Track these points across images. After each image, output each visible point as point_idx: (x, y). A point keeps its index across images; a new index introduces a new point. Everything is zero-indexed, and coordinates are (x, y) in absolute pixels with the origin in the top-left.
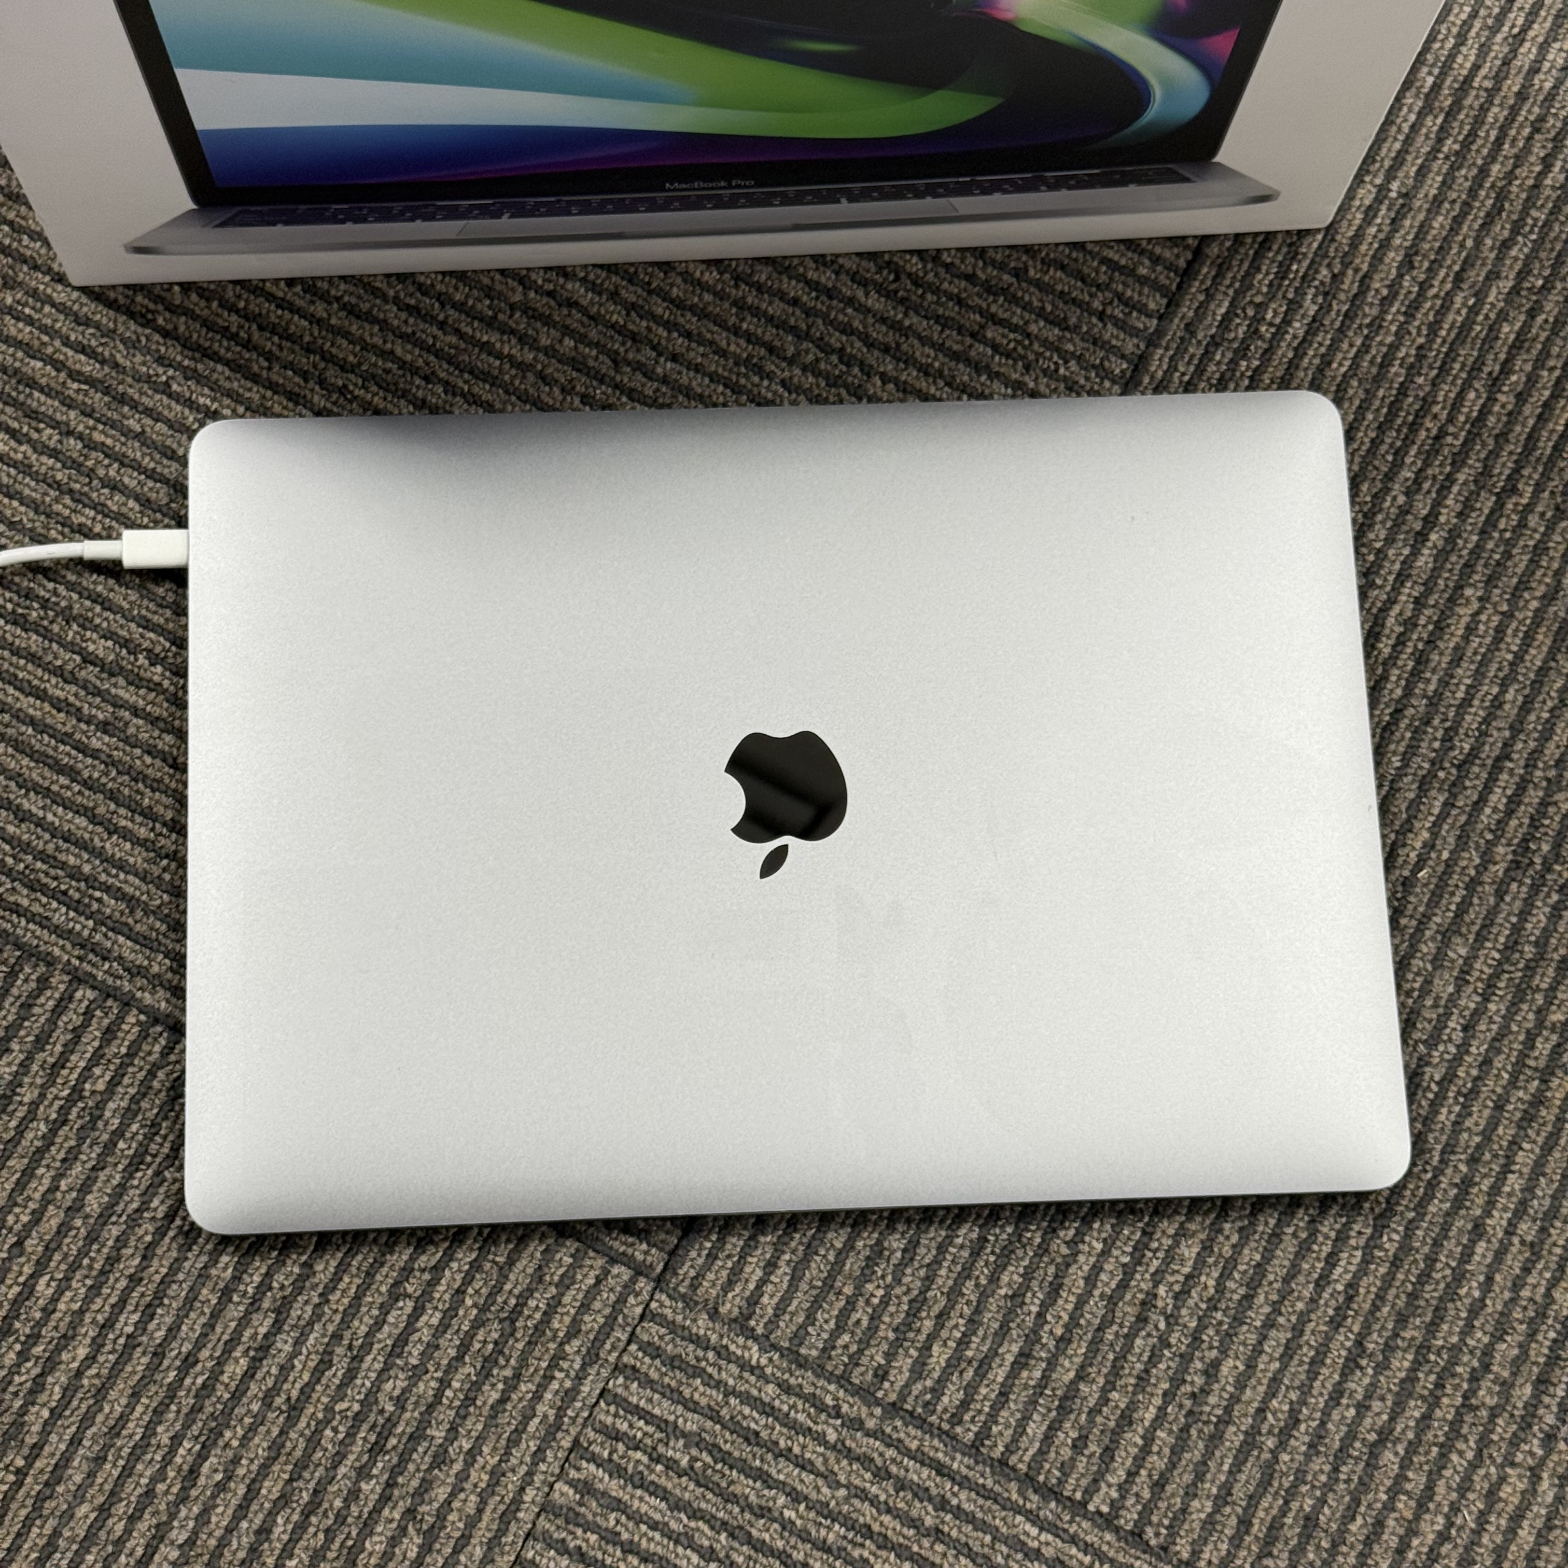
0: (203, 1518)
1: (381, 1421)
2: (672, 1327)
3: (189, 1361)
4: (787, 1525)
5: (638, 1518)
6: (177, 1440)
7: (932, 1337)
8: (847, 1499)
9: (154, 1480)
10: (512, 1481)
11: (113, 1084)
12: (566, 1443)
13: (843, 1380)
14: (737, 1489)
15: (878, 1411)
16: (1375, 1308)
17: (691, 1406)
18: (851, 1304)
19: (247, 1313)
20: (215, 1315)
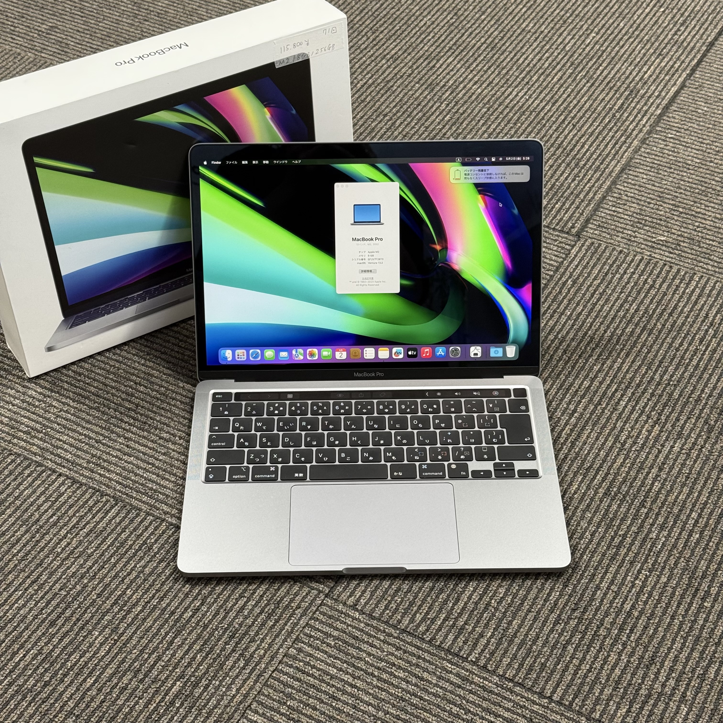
0: (173, 655)
1: (234, 630)
2: (330, 607)
3: (173, 613)
4: (367, 663)
5: (317, 659)
6: (167, 634)
7: (416, 612)
8: (387, 655)
9: (159, 644)
10: (276, 647)
11: (156, 541)
12: (294, 637)
13: (387, 623)
14: (350, 652)
15: (398, 632)
16: (564, 607)
17: (337, 629)
18: (390, 602)
19: (193, 600)
20: (183, 600)
